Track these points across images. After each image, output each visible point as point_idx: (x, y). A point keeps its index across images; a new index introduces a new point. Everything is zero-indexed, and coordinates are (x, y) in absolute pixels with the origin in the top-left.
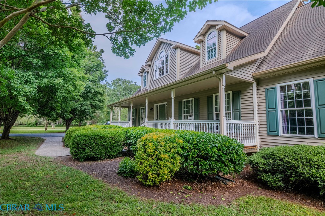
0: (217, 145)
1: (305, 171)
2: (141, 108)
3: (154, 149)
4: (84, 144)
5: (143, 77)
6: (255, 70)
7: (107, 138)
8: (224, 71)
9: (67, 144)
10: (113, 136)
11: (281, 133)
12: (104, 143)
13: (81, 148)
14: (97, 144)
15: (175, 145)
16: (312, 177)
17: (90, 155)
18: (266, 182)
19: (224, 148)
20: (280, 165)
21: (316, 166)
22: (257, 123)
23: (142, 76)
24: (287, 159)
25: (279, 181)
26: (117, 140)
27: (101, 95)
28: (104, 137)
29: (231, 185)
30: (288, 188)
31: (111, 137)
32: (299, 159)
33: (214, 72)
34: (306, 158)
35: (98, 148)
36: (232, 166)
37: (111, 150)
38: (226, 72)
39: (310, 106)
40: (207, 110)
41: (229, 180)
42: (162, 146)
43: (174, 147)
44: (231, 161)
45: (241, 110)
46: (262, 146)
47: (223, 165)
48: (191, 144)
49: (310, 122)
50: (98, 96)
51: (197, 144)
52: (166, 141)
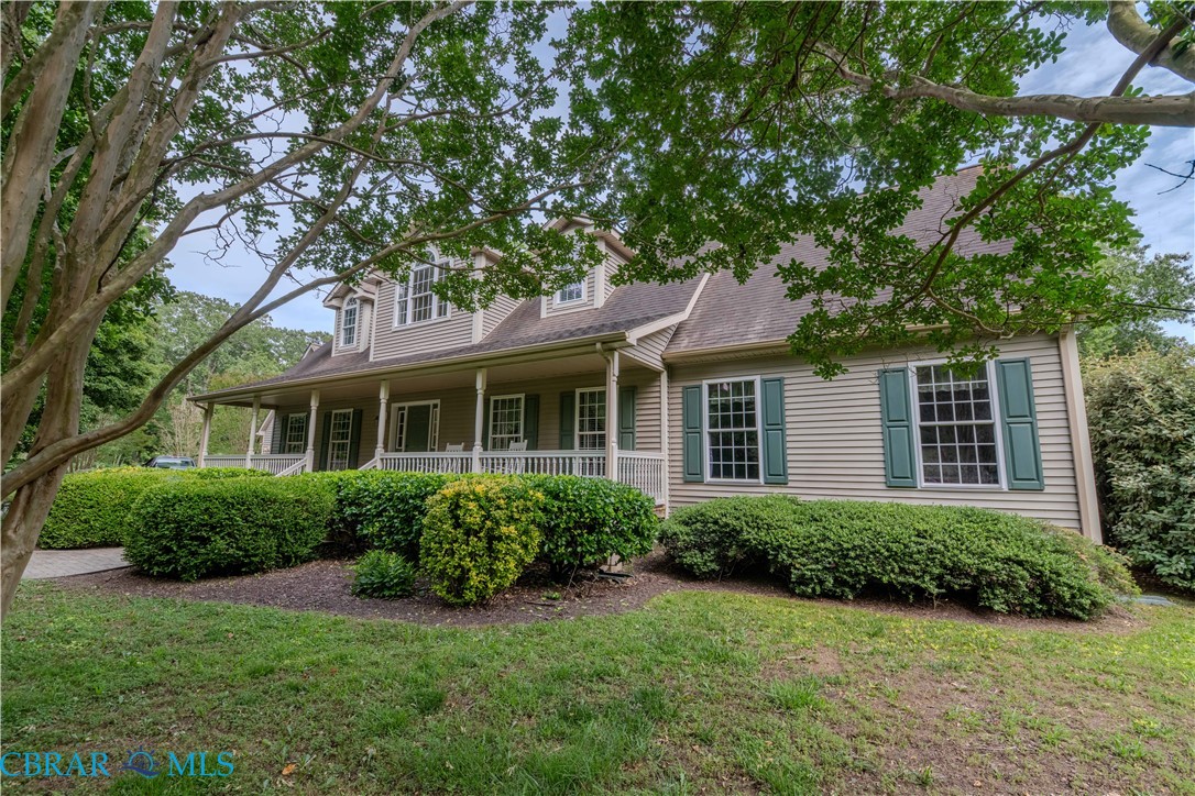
0: (612, 500)
1: (750, 535)
2: (334, 412)
3: (483, 516)
4: (203, 526)
5: (343, 313)
6: (665, 345)
7: (285, 503)
8: (616, 345)
9: (52, 538)
10: (304, 498)
11: (708, 478)
12: (275, 517)
13: (192, 538)
14: (253, 522)
15: (529, 504)
16: (760, 544)
17: (225, 559)
18: (691, 566)
19: (627, 505)
20: (714, 531)
21: (765, 526)
22: (667, 458)
23: (338, 309)
24: (724, 519)
25: (712, 561)
26: (316, 508)
27: (135, 353)
28: (275, 501)
29: (628, 582)
30: (724, 573)
31: (297, 501)
32: (743, 518)
33: (598, 346)
34: (752, 515)
35: (256, 534)
36: (637, 540)
37: (295, 539)
38: (621, 348)
39: (754, 426)
40: (558, 426)
41: (622, 576)
42: (502, 509)
43: (527, 510)
44: (636, 531)
45: (637, 429)
46: (673, 505)
47: (622, 540)
48: (562, 500)
49: (753, 456)
50: (126, 358)
51: (575, 501)
52: (509, 498)
